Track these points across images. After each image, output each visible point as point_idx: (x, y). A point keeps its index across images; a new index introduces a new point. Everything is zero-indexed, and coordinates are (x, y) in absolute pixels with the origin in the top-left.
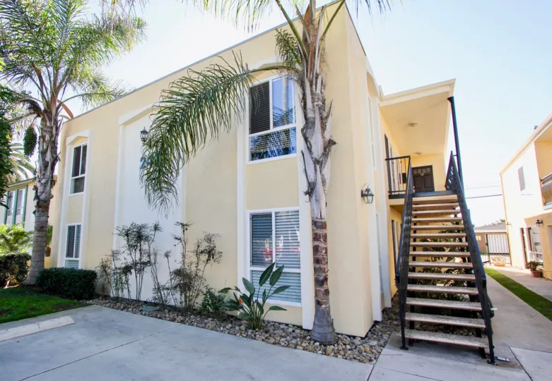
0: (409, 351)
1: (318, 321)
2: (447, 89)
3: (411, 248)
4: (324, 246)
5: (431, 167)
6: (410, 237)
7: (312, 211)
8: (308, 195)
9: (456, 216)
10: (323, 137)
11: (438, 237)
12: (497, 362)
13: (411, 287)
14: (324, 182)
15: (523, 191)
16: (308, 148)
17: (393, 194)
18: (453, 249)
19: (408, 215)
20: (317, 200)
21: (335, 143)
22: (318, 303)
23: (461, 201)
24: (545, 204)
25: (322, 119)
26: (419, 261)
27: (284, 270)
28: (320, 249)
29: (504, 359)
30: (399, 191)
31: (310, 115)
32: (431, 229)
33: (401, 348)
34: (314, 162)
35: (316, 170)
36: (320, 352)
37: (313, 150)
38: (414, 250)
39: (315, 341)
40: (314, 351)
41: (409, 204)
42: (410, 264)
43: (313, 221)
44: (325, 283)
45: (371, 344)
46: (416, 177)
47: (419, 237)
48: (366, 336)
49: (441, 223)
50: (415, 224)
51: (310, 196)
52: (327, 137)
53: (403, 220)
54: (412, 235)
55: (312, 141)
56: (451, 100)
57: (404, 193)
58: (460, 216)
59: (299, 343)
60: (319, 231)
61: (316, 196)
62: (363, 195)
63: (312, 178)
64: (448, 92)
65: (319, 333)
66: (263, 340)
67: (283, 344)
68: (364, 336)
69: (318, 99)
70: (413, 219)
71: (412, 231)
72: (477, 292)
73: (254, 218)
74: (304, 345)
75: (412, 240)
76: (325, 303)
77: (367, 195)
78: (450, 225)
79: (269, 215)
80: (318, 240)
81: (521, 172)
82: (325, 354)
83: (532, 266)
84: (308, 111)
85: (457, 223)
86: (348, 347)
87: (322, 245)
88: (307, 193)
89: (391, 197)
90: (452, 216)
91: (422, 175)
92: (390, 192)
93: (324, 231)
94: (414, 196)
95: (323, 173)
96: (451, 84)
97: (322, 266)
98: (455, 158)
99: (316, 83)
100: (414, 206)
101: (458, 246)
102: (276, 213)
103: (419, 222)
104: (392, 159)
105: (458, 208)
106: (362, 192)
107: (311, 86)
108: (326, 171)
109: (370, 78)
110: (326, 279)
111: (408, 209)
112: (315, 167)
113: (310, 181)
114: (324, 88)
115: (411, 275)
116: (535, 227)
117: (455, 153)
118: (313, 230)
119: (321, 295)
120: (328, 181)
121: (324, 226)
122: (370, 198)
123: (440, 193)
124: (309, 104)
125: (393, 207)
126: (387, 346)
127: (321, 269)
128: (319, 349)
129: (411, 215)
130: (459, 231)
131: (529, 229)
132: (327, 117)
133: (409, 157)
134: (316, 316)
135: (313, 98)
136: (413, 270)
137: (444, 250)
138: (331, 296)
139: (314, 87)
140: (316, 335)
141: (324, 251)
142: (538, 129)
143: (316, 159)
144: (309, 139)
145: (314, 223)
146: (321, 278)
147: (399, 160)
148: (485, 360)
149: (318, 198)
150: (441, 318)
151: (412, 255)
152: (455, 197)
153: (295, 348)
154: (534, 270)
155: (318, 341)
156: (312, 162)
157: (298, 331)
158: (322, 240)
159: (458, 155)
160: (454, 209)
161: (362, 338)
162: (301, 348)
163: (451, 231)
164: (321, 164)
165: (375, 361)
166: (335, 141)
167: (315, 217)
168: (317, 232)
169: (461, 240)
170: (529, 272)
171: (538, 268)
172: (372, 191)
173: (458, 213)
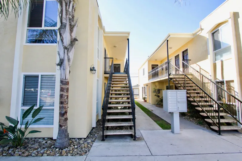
0: (105, 141)
1: (60, 136)
2: (127, 35)
3: (110, 94)
4: (66, 94)
5: (120, 64)
6: (110, 89)
7: (61, 75)
8: (59, 66)
9: (126, 82)
10: (71, 36)
11: (120, 90)
12: (136, 139)
13: (109, 111)
14: (69, 60)
15: (144, 76)
16: (61, 39)
17: (106, 72)
18: (124, 94)
19: (110, 81)
20: (63, 69)
21: (77, 40)
22: (60, 126)
23: (129, 77)
24: (149, 80)
25: (70, 25)
26: (113, 100)
27: (44, 108)
28: (63, 96)
29: (138, 137)
30: (108, 71)
31: (64, 21)
32: (118, 87)
33: (102, 141)
34: (64, 48)
35: (64, 52)
36: (58, 155)
37: (64, 41)
38: (111, 95)
39: (56, 148)
40: (54, 155)
41: (111, 76)
42: (109, 101)
43: (61, 81)
44: (65, 114)
45: (88, 142)
46: (115, 67)
47: (114, 90)
48: (87, 137)
49: (121, 85)
50: (113, 85)
51: (61, 66)
52: (74, 37)
53: (108, 83)
54: (111, 89)
55: (64, 36)
56: (128, 39)
57: (109, 72)
58: (128, 82)
59: (46, 152)
60: (64, 86)
61: (63, 67)
62: (91, 70)
63: (62, 57)
64: (127, 36)
65: (59, 143)
66: (20, 155)
67: (33, 155)
68: (86, 137)
69: (70, 14)
70: (112, 83)
71: (111, 87)
72: (131, 111)
73: (26, 77)
74: (48, 152)
75: (111, 91)
76: (64, 126)
77: (92, 70)
78: (124, 85)
79: (37, 77)
80: (62, 91)
81: (144, 69)
82: (61, 156)
83: (144, 99)
84: (63, 19)
85: (127, 85)
86: (76, 146)
87: (65, 94)
88: (58, 65)
89: (105, 73)
90: (125, 82)
91: (117, 67)
92: (105, 71)
93: (67, 86)
94: (113, 73)
95: (69, 55)
96: (129, 33)
97: (64, 106)
98: (128, 61)
99: (69, 5)
100: (113, 77)
101: (126, 93)
102: (42, 75)
103: (114, 84)
104: (107, 58)
105: (127, 79)
106: (91, 68)
107: (66, 6)
108: (71, 54)
109: (100, 19)
110: (66, 112)
111: (110, 78)
112: (64, 50)
113: (61, 58)
114: (75, 11)
115: (109, 106)
116: (146, 87)
117: (128, 59)
118: (60, 86)
119: (62, 121)
120: (71, 60)
121: (67, 83)
122: (94, 71)
123: (122, 74)
124: (64, 16)
125: (105, 77)
126: (96, 140)
127: (63, 107)
128: (57, 153)
129: (111, 81)
130: (127, 88)
131: (144, 87)
132: (74, 26)
133: (113, 58)
134: (59, 133)
135: (66, 13)
136: (110, 103)
137: (121, 95)
138: (68, 121)
139: (68, 7)
140: (58, 144)
141: (66, 97)
142: (149, 57)
143: (65, 47)
144: (62, 35)
145: (62, 82)
146: (63, 112)
147: (109, 59)
148: (133, 139)
149: (64, 68)
150: (119, 124)
151: (110, 97)
152: (126, 75)
153: (42, 156)
154: (144, 100)
155: (58, 148)
156: (63, 48)
157: (49, 142)
158: (65, 91)
159: (129, 60)
160: (126, 79)
161: (85, 139)
162: (46, 155)
163: (124, 87)
164: (68, 50)
165: (88, 152)
166: (78, 40)
167: (62, 78)
168: (62, 87)
169: (127, 91)
170: (143, 100)
171: (146, 99)
172: (96, 68)
173: (127, 81)
